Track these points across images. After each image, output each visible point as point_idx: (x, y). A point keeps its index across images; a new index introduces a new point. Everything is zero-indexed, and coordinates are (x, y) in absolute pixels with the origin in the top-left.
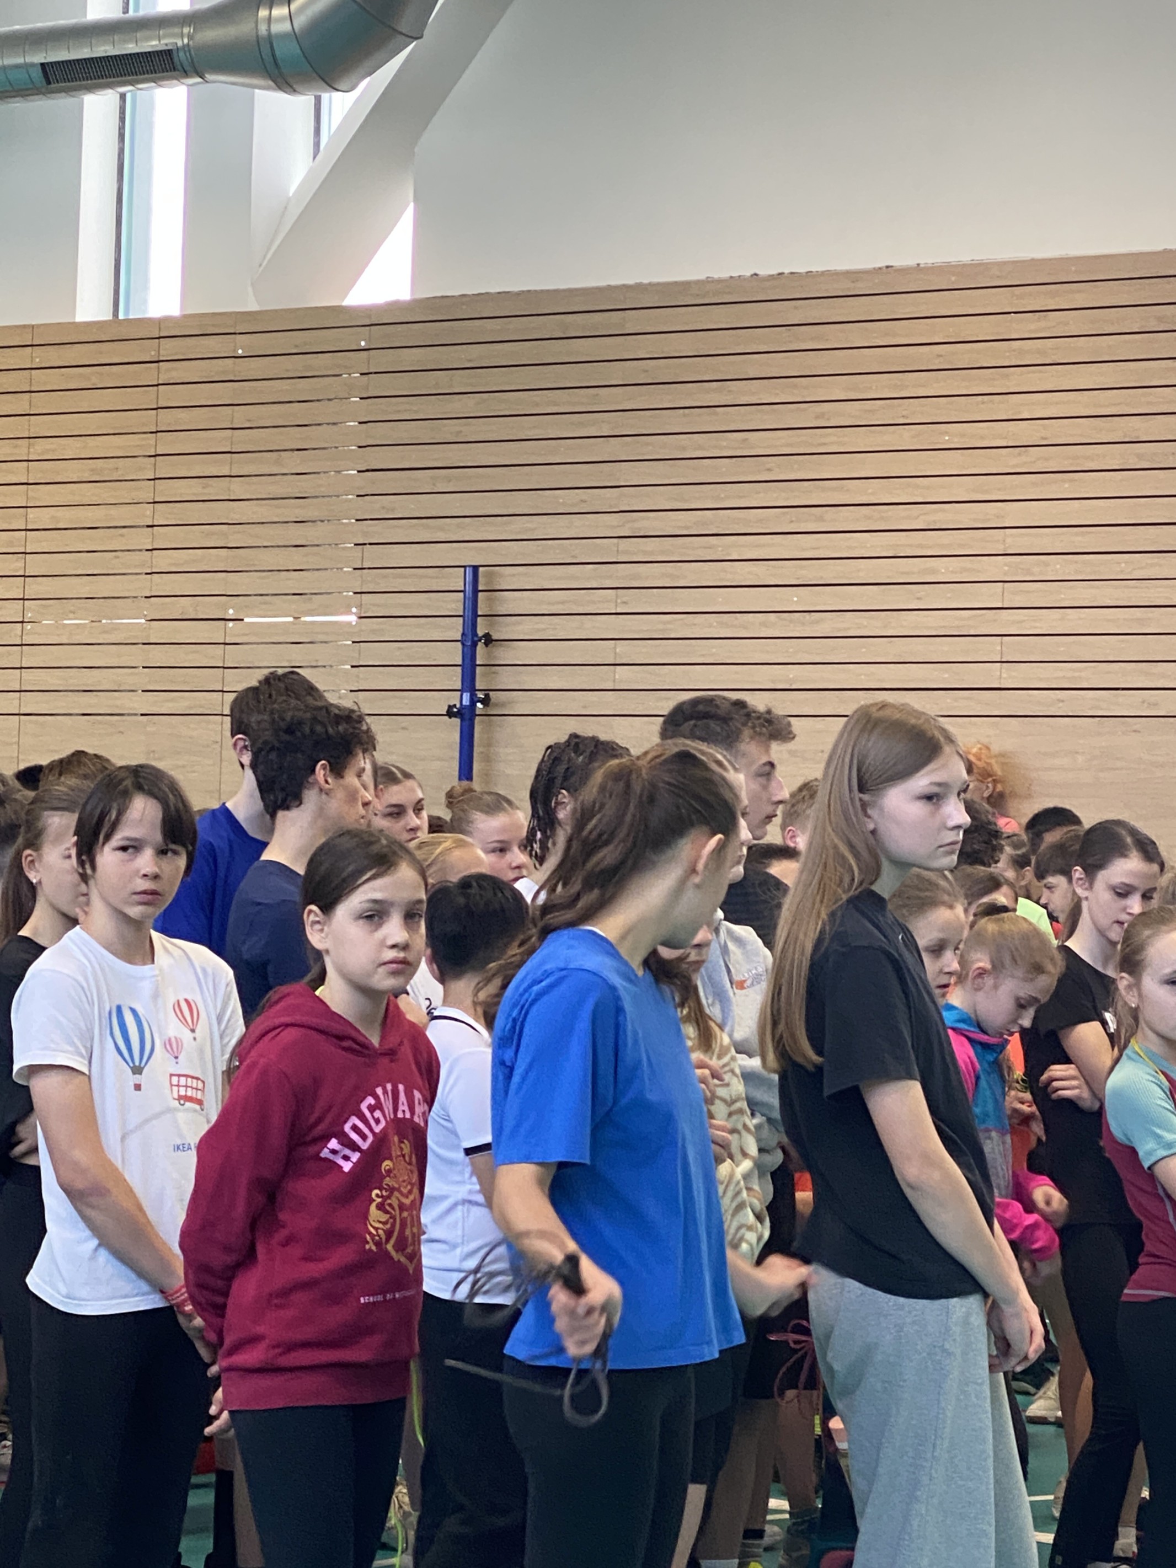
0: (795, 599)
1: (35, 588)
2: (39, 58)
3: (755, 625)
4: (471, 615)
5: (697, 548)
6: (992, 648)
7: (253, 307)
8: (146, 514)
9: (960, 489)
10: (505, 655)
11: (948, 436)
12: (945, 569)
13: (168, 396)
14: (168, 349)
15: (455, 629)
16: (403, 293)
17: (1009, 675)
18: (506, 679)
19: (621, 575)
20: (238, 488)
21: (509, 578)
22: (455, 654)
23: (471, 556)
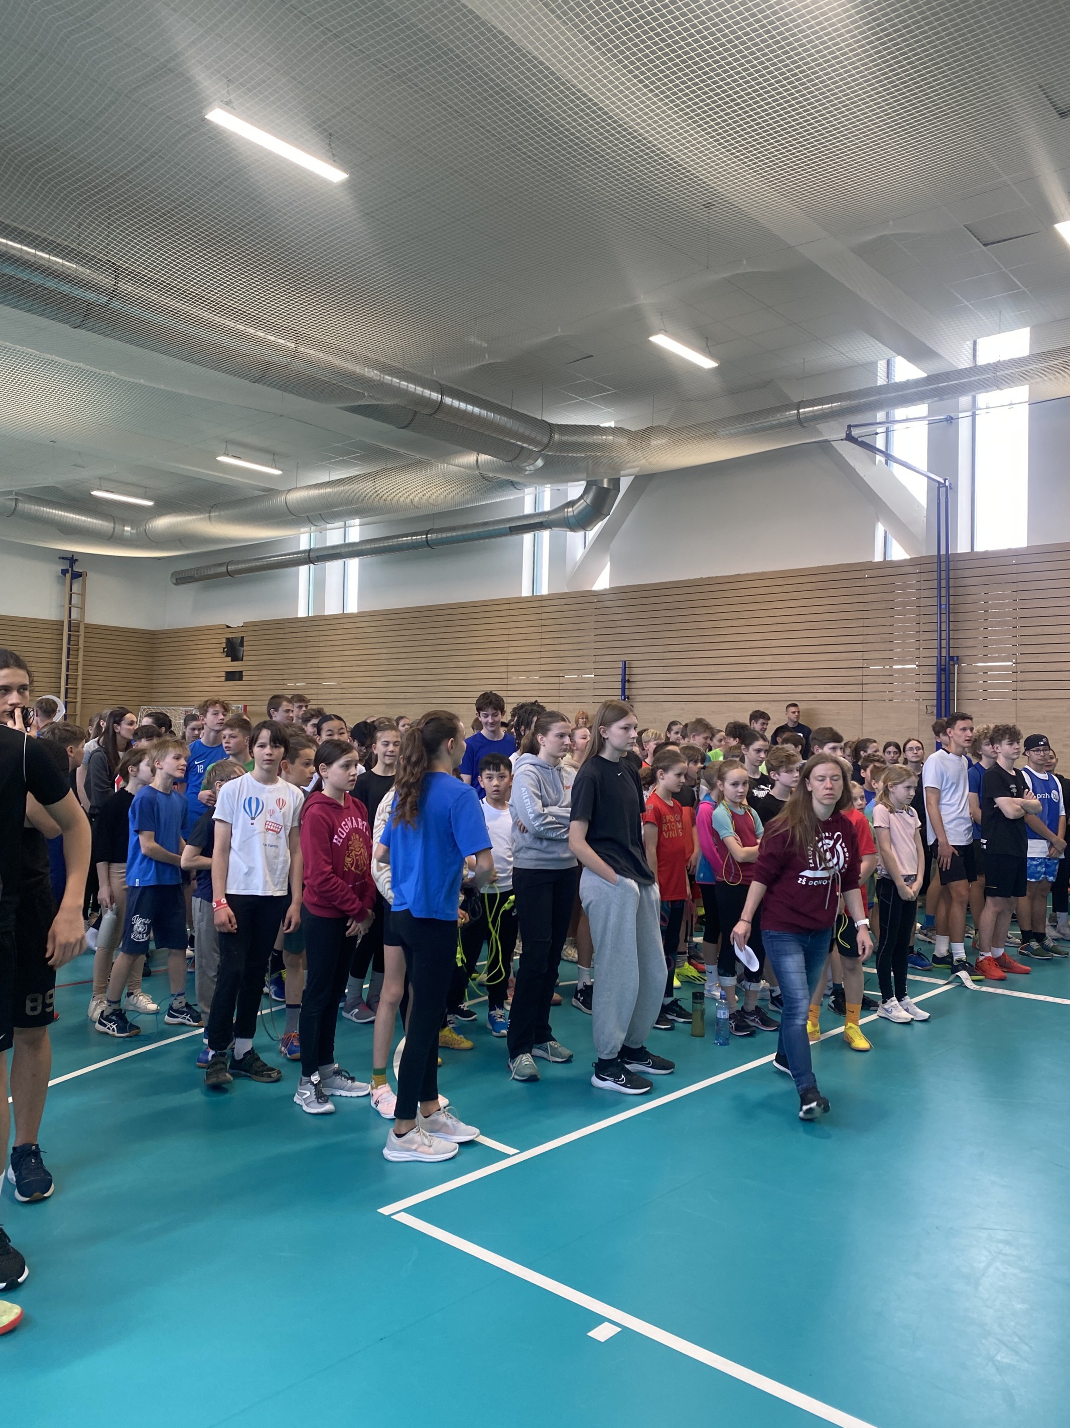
0: (713, 669)
1: (511, 669)
2: (508, 525)
3: (701, 676)
4: (624, 674)
5: (685, 655)
6: (768, 682)
7: (566, 591)
8: (539, 648)
9: (759, 636)
10: (634, 685)
11: (756, 621)
12: (755, 659)
13: (544, 616)
14: (544, 603)
15: (620, 678)
16: (607, 587)
17: (773, 690)
18: (634, 692)
19: (665, 662)
20: (562, 641)
21: (635, 664)
22: (620, 685)
23: (625, 658)
